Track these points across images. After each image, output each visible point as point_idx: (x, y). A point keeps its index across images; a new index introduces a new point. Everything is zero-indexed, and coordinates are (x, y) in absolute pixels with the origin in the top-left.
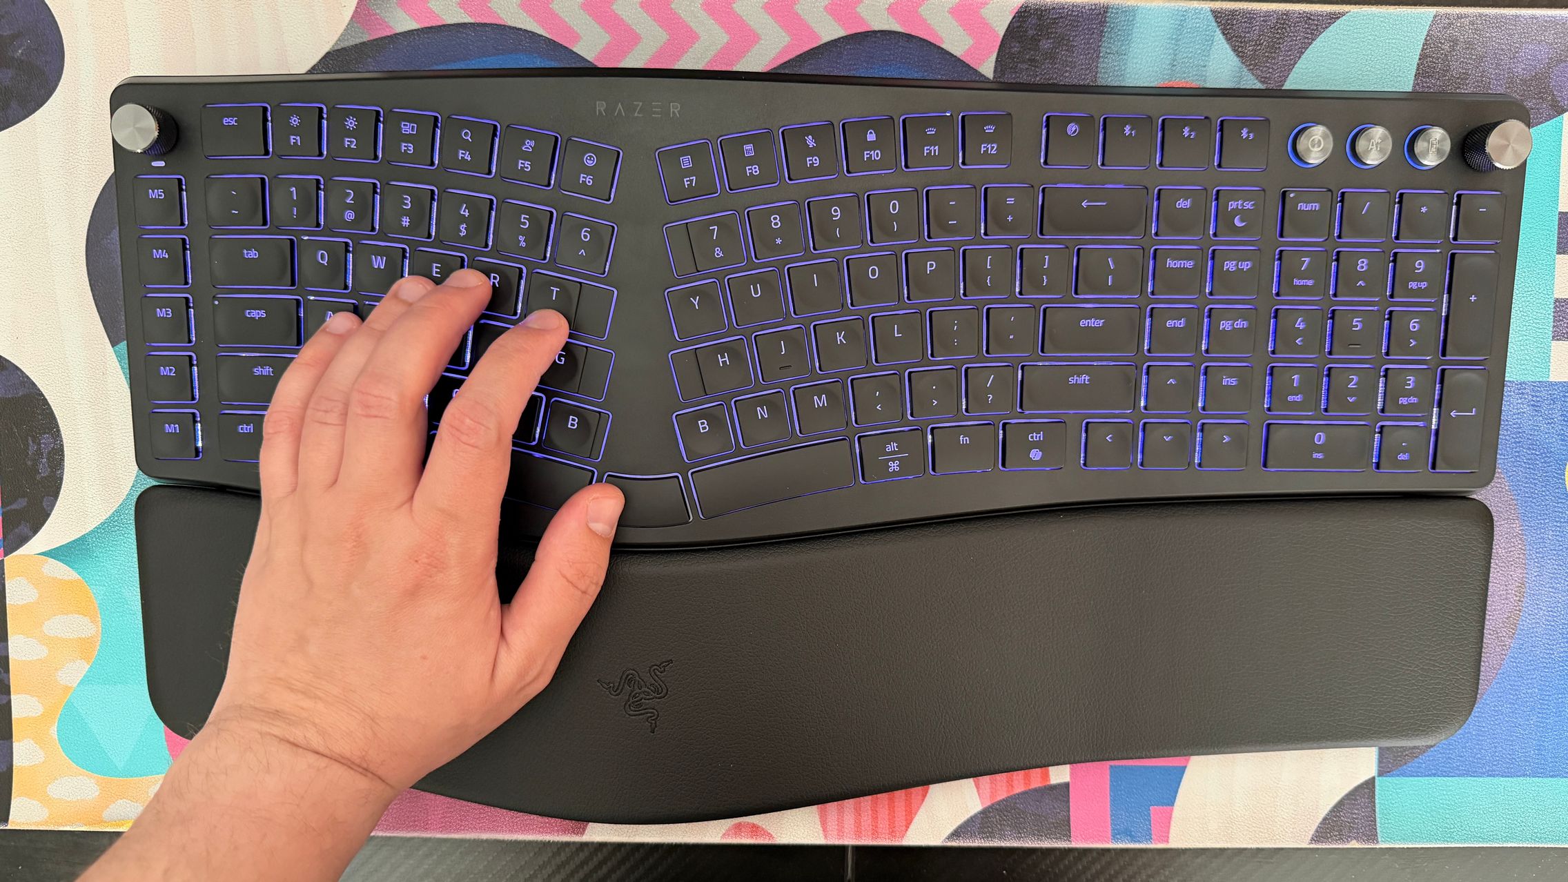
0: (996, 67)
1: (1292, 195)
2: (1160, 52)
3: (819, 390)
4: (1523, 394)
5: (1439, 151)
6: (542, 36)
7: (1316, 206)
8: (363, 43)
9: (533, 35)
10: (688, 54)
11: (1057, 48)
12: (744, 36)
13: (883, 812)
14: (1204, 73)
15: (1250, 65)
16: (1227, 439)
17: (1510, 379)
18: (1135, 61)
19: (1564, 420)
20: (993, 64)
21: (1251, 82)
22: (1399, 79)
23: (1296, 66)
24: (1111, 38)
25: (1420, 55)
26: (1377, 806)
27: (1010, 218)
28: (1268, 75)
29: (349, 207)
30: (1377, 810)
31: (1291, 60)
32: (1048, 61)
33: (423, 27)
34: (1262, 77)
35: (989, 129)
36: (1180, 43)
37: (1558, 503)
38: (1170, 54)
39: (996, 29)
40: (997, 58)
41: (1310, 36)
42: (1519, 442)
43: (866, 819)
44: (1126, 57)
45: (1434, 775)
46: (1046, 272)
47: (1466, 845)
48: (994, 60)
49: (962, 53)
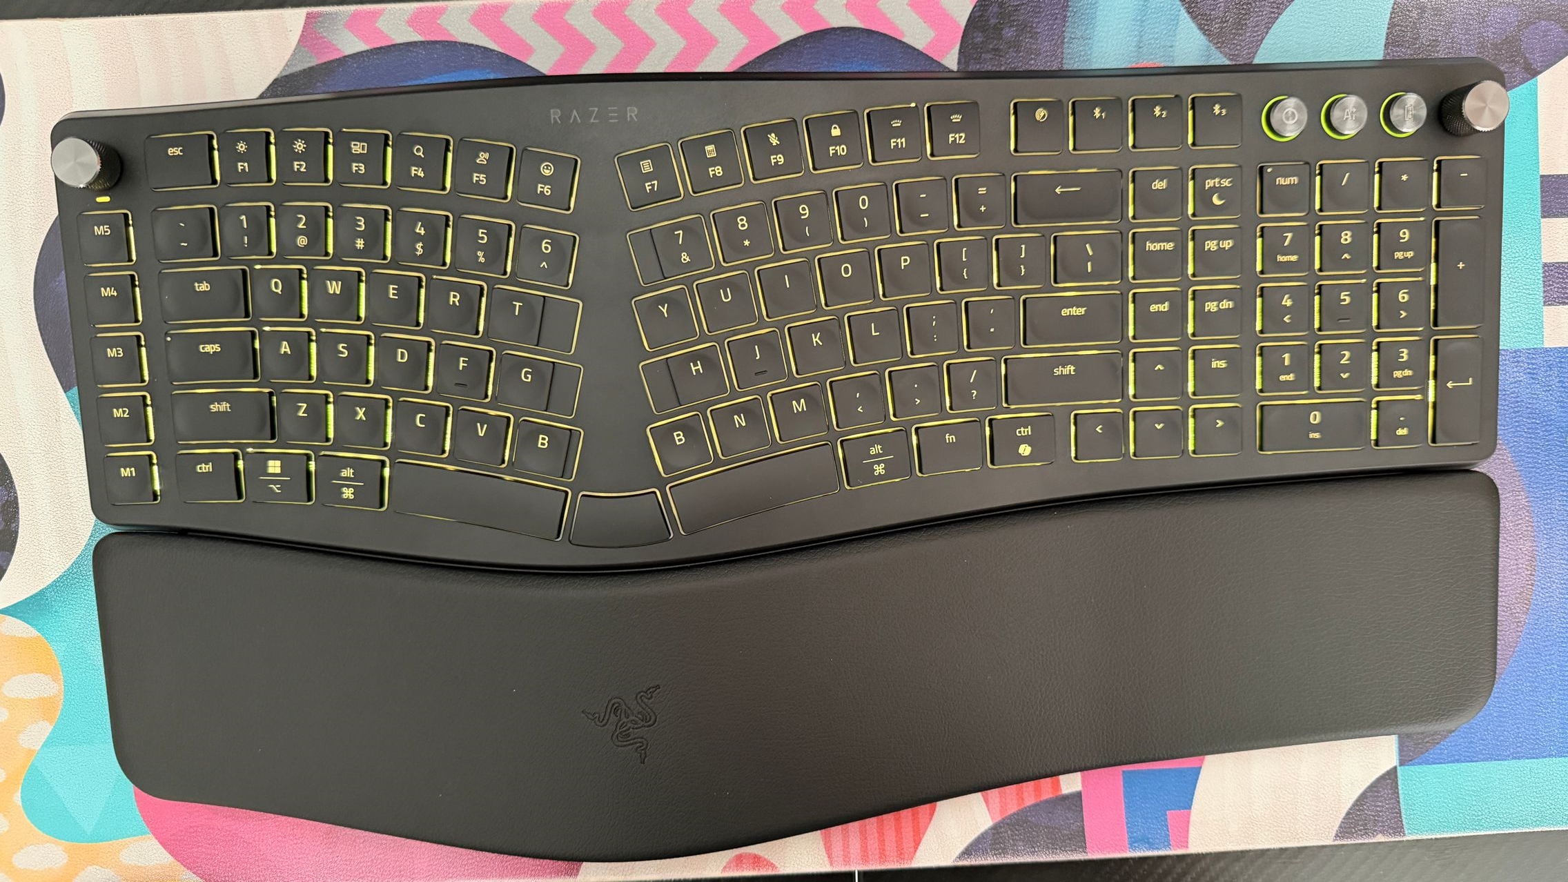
0: (959, 59)
1: (1269, 170)
2: (1125, 35)
3: (797, 394)
4: (1518, 362)
5: (1415, 118)
6: (494, 51)
7: (1295, 180)
8: (311, 68)
9: (486, 50)
10: (646, 61)
11: (1020, 36)
12: (701, 40)
13: (890, 835)
14: (1171, 54)
15: (1217, 43)
16: (1220, 423)
17: (1505, 348)
18: (1100, 44)
19: (1562, 386)
20: (956, 56)
21: (1220, 59)
22: (1369, 49)
23: (1264, 41)
24: (1075, 23)
25: (1389, 24)
26: (1401, 797)
27: (983, 209)
28: (1236, 52)
29: (302, 232)
30: (1401, 801)
31: (1258, 35)
32: (1012, 49)
33: (372, 48)
34: (1230, 55)
35: (956, 118)
36: (1144, 24)
37: (1563, 472)
38: (1135, 36)
39: (958, 19)
40: (960, 50)
41: (1276, 11)
42: (1518, 412)
43: (873, 844)
44: (1090, 41)
45: (1458, 761)
46: (1023, 262)
47: (1495, 832)
48: (958, 51)
49: (924, 46)
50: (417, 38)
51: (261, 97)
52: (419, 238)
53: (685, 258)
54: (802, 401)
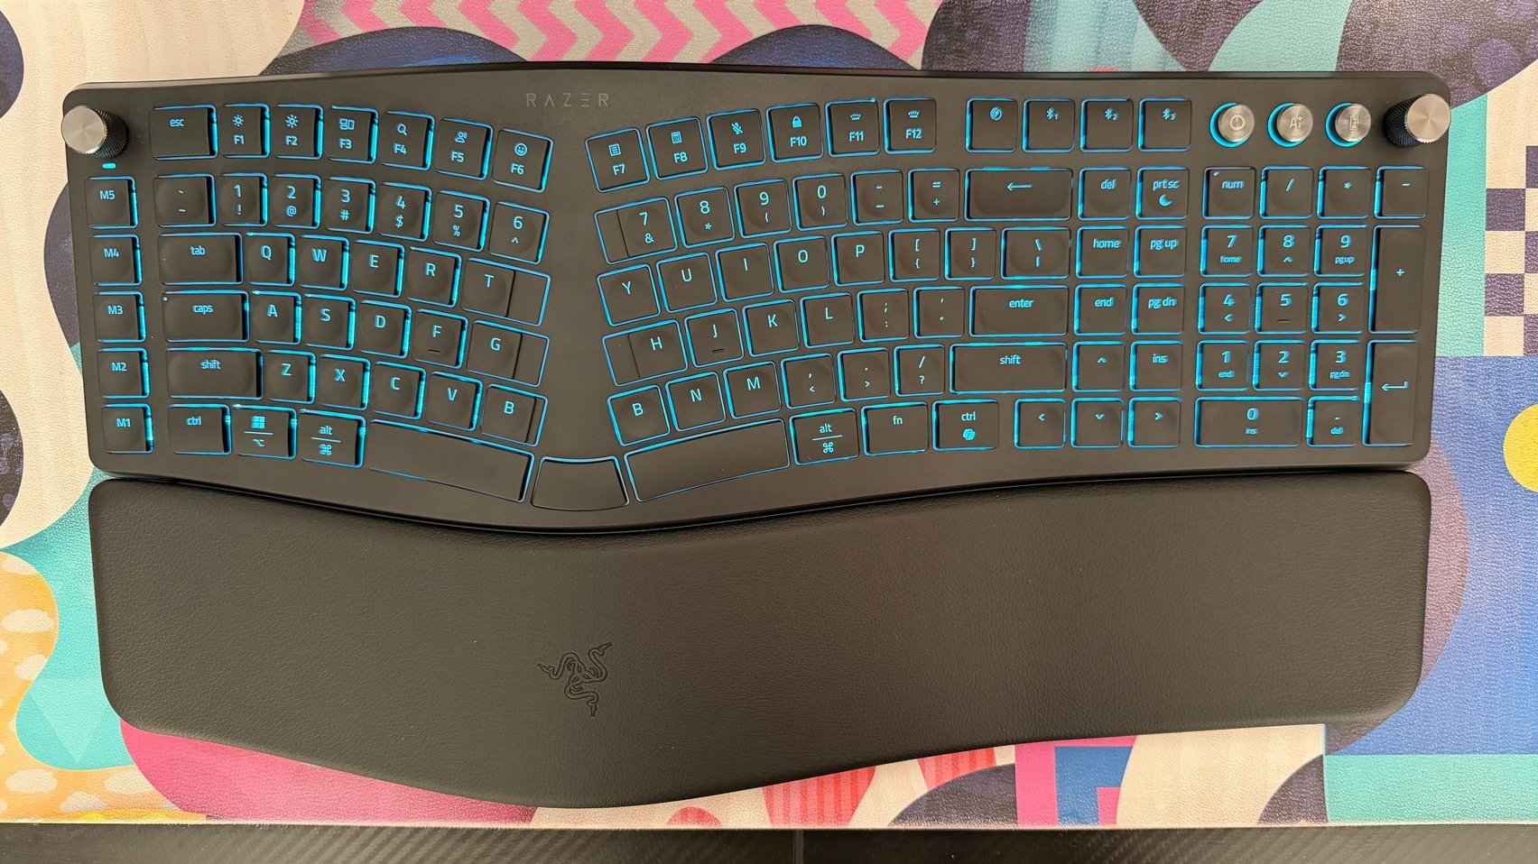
0: (923, 59)
1: (1215, 174)
2: (1084, 40)
3: (752, 373)
4: (1457, 369)
5: (1360, 127)
6: (481, 37)
7: (1240, 184)
8: (310, 49)
9: (471, 36)
10: (624, 52)
11: (982, 39)
12: (676, 32)
13: (829, 797)
14: (1130, 60)
15: (1173, 51)
16: (1159, 416)
17: (1441, 355)
18: (1060, 49)
19: (1500, 395)
20: (921, 56)
21: (1175, 66)
22: (1321, 61)
23: (1219, 51)
24: (1036, 27)
25: (1342, 38)
26: (1326, 784)
27: (936, 202)
28: (1192, 60)
29: (291, 202)
30: (1326, 789)
31: (1214, 45)
32: (974, 51)
33: (366, 31)
34: (1186, 63)
35: (914, 114)
36: (1104, 30)
37: (1497, 477)
38: (1094, 42)
39: (922, 21)
40: (924, 50)
41: (1232, 21)
42: (1456, 417)
43: (813, 804)
44: (1049, 46)
45: (1383, 753)
46: (974, 255)
47: (1416, 823)
48: (922, 51)
49: (890, 45)
50: (410, 24)
51: (262, 74)
52: (399, 211)
53: (649, 238)
54: (757, 378)
